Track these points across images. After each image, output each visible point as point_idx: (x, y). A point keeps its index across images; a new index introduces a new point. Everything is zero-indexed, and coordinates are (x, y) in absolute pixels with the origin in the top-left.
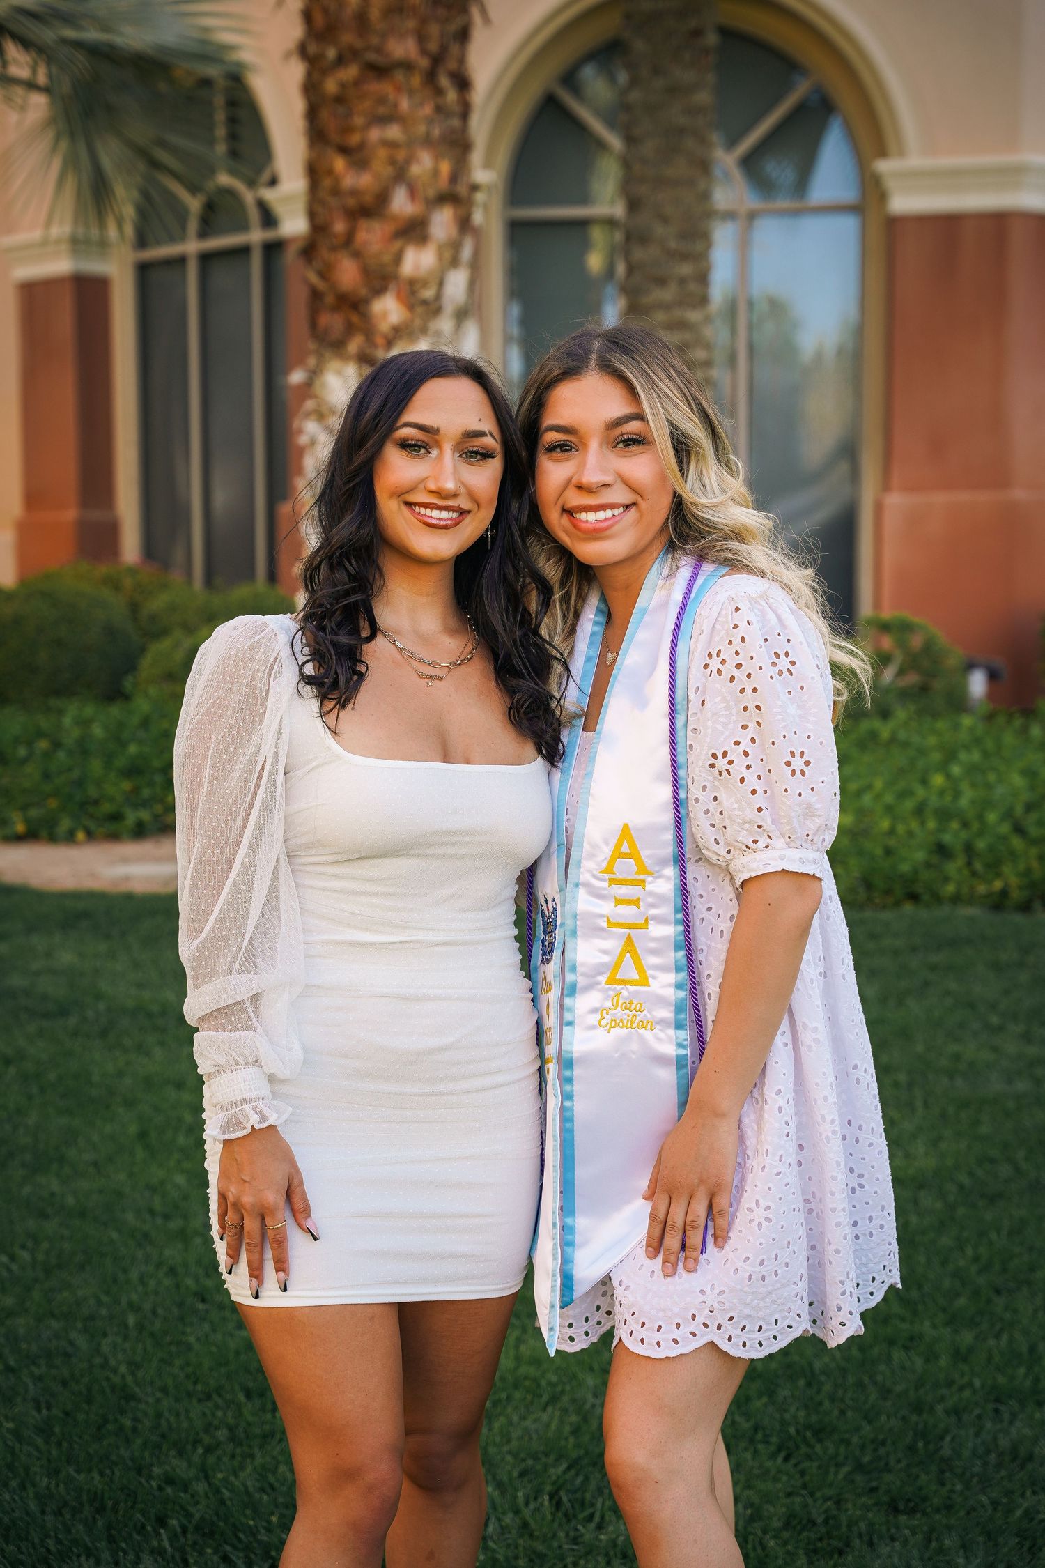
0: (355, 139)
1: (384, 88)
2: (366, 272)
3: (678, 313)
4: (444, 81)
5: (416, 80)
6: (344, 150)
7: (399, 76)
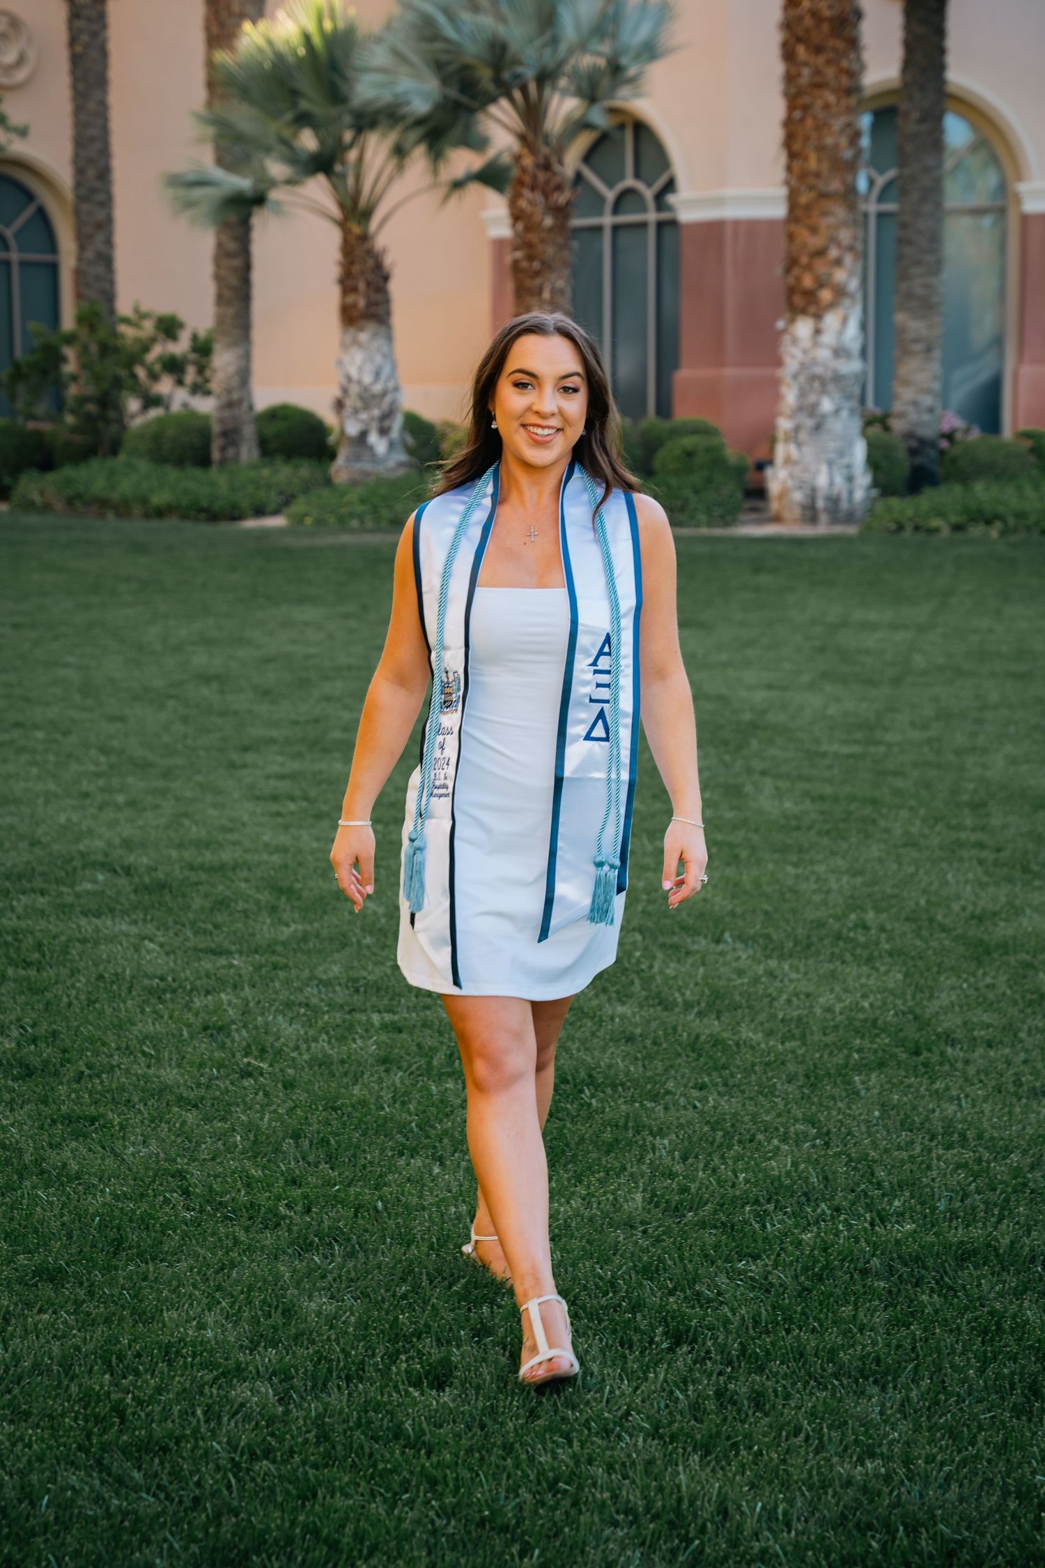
0: (813, 223)
1: (826, 202)
2: (817, 280)
3: (928, 279)
6: (808, 227)
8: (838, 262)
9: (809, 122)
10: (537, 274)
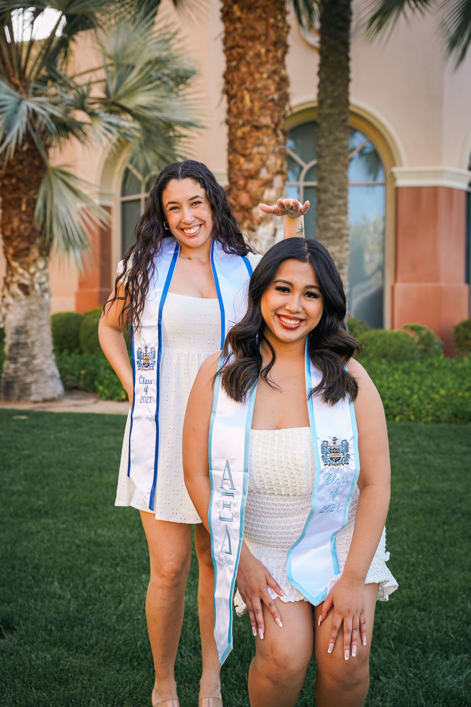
0: (248, 152)
1: (259, 134)
2: (251, 198)
3: (338, 217)
4: (279, 132)
5: (270, 132)
6: (244, 156)
7: (264, 130)
8: (268, 184)
9: (244, 69)
10: (16, 189)
